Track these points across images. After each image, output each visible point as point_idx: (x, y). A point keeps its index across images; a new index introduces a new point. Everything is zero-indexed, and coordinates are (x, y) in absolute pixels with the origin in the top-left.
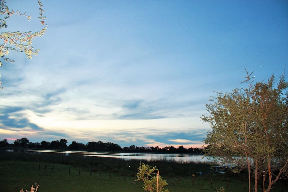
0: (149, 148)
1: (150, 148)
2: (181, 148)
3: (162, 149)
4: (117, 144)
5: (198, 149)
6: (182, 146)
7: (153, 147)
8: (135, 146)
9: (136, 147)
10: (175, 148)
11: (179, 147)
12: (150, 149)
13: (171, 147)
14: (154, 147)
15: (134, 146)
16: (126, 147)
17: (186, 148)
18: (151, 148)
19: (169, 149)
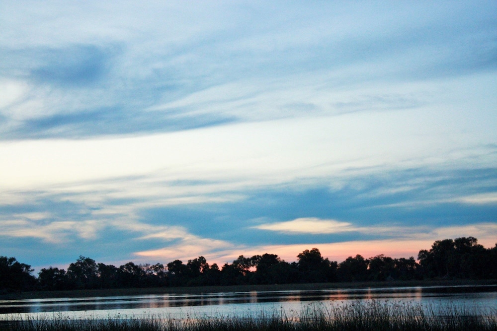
0: (162, 266)
1: (165, 265)
2: (311, 259)
3: (220, 269)
4: (13, 259)
5: (388, 260)
6: (315, 253)
7: (178, 262)
8: (97, 263)
9: (102, 266)
10: (282, 259)
11: (300, 256)
12: (166, 269)
13: (266, 255)
14: (185, 263)
15: (89, 261)
16: (52, 271)
17: (330, 260)
18: (170, 265)
19: (253, 269)
